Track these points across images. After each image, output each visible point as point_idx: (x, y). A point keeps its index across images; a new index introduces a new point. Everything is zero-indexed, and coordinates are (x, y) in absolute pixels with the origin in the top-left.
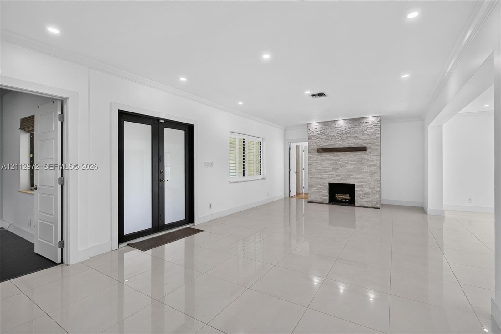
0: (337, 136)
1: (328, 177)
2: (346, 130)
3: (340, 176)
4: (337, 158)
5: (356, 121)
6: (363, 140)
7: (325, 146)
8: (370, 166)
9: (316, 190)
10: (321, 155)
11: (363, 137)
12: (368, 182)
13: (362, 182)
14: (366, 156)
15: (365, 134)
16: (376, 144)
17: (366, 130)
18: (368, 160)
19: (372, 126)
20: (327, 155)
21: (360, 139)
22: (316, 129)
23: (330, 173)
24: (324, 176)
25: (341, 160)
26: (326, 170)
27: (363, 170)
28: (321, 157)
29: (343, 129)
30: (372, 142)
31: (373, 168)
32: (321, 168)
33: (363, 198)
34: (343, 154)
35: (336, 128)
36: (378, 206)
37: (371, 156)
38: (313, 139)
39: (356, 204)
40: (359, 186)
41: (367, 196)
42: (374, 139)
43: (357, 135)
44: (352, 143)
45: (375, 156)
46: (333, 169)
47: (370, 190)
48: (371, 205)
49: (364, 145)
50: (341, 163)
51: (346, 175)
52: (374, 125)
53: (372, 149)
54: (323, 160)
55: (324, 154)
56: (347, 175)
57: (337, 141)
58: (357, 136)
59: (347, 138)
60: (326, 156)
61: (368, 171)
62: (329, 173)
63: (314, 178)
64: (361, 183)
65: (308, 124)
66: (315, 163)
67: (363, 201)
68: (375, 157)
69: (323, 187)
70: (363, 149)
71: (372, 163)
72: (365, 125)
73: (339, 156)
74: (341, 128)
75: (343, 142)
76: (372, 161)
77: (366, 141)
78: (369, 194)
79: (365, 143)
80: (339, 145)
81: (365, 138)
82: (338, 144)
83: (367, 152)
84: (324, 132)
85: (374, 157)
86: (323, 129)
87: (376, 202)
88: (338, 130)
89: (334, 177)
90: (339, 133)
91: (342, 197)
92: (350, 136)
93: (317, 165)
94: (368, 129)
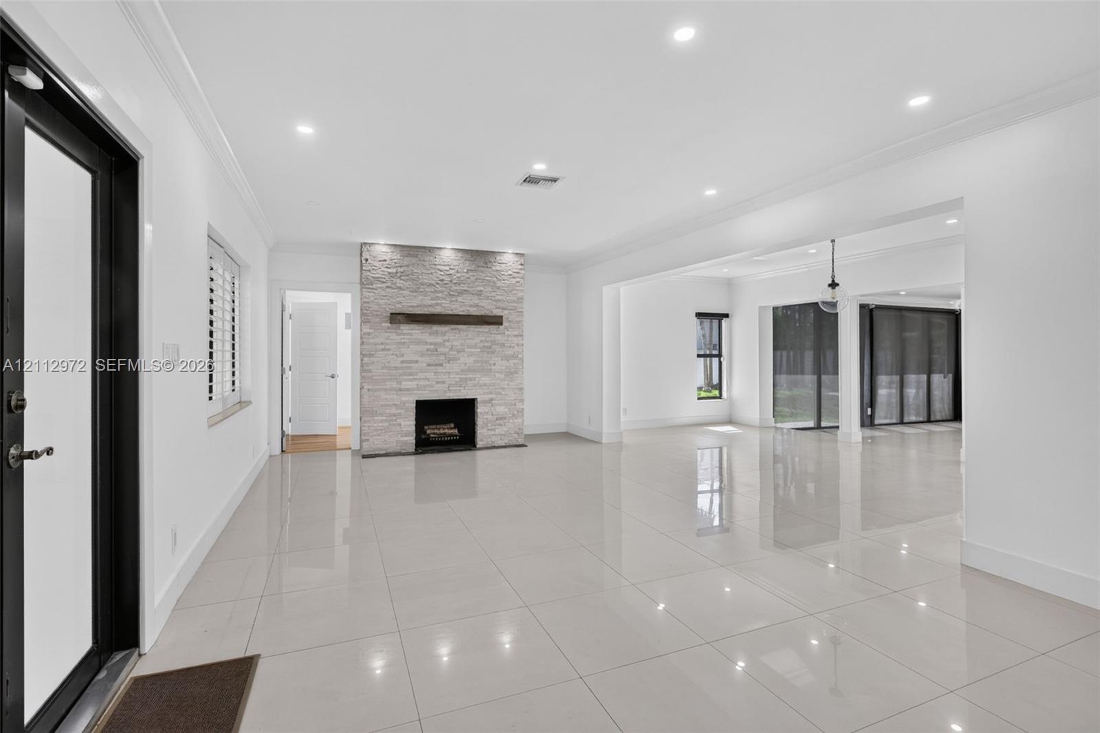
0: (437, 286)
1: (416, 386)
2: (458, 275)
3: (444, 382)
4: (439, 339)
5: (480, 257)
6: (495, 301)
7: (410, 309)
8: (507, 358)
9: (382, 421)
10: (399, 331)
11: (494, 294)
12: (503, 393)
13: (491, 393)
14: (499, 337)
15: (498, 288)
16: (518, 312)
17: (500, 280)
18: (503, 345)
19: (510, 272)
20: (413, 332)
21: (487, 298)
22: (385, 261)
23: (421, 375)
24: (405, 384)
25: (447, 344)
26: (410, 367)
27: (493, 367)
28: (399, 335)
29: (451, 272)
30: (510, 306)
31: (511, 362)
32: (399, 365)
33: (493, 427)
34: (452, 329)
35: (435, 265)
36: (521, 441)
37: (508, 336)
38: (374, 286)
39: (480, 444)
40: (485, 402)
41: (501, 422)
42: (514, 301)
43: (482, 288)
44: (471, 306)
45: (515, 336)
46: (428, 365)
47: (507, 410)
48: (507, 441)
49: (497, 312)
50: (447, 350)
51: (458, 380)
52: (514, 270)
53: (511, 322)
54: (404, 343)
55: (405, 328)
56: (460, 378)
57: (438, 298)
58: (481, 291)
59: (461, 293)
60: (411, 334)
61: (504, 368)
62: (418, 377)
63: (380, 390)
64: (490, 396)
65: (363, 245)
66: (383, 350)
67: (493, 435)
68: (516, 339)
69: (403, 411)
70: (496, 321)
71: (510, 352)
72: (499, 268)
73: (444, 334)
74: (448, 268)
75: (451, 301)
76: (510, 347)
77: (500, 304)
78: (505, 418)
79: (496, 308)
80: (443, 307)
81: (497, 298)
82: (441, 304)
83: (504, 327)
84: (408, 273)
85: (513, 338)
86: (406, 263)
87: (518, 434)
88: (441, 271)
89: (431, 386)
90: (442, 280)
91: (442, 431)
92: (465, 288)
93: (386, 355)
94: (505, 278)
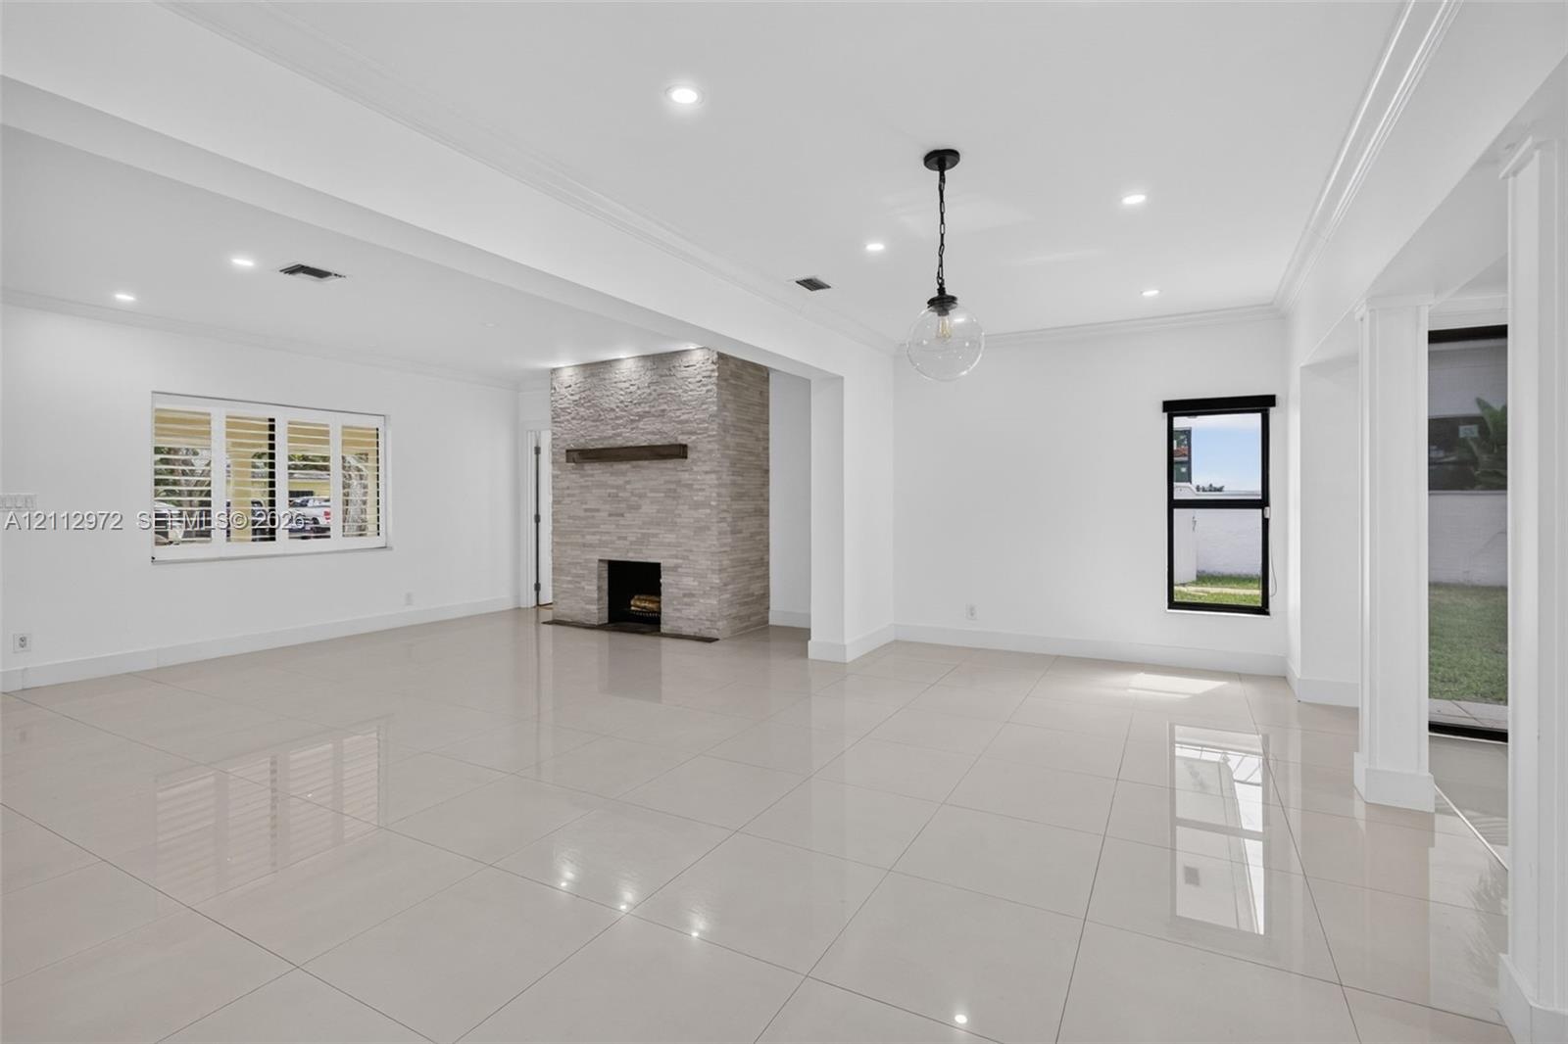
0: (617, 410)
1: (597, 542)
2: (639, 392)
3: (625, 538)
4: (620, 481)
5: (662, 362)
6: (680, 422)
7: (593, 443)
8: (695, 506)
9: (569, 582)
10: (582, 472)
11: (678, 413)
12: (691, 558)
13: (677, 557)
14: (686, 476)
15: (685, 403)
16: (709, 436)
17: (685, 391)
18: (689, 486)
19: (699, 378)
20: (595, 472)
21: (671, 420)
22: (570, 386)
23: (603, 528)
24: (589, 538)
25: (628, 486)
26: (593, 517)
27: (678, 520)
28: (582, 476)
29: (632, 389)
30: (700, 429)
31: (701, 512)
32: (582, 514)
33: (679, 607)
34: (634, 467)
35: (616, 383)
36: (714, 633)
37: (697, 473)
38: (562, 418)
39: (664, 628)
40: (675, 568)
41: (689, 600)
42: (703, 421)
43: (665, 407)
44: (653, 433)
45: (706, 473)
46: (610, 515)
47: (696, 583)
48: (697, 630)
49: (682, 439)
50: (627, 494)
51: (639, 535)
52: (705, 374)
53: (699, 452)
54: (587, 486)
55: (589, 468)
56: (642, 533)
57: (618, 426)
58: (663, 411)
59: (641, 416)
60: (592, 475)
61: (692, 521)
62: (600, 530)
63: (566, 544)
64: (675, 561)
65: (554, 371)
66: (569, 495)
67: (679, 618)
68: (707, 476)
69: (586, 572)
70: (680, 452)
71: (700, 497)
72: (685, 374)
73: (624, 474)
74: (627, 385)
75: (632, 429)
76: (701, 490)
77: (688, 427)
78: (694, 595)
79: (683, 433)
80: (624, 438)
81: (683, 418)
82: (620, 435)
83: (688, 461)
84: (590, 398)
85: (704, 476)
86: (588, 386)
87: (711, 621)
88: (621, 389)
89: (613, 542)
90: (622, 402)
91: (643, 605)
92: (647, 409)
93: (572, 501)
94: (691, 387)
